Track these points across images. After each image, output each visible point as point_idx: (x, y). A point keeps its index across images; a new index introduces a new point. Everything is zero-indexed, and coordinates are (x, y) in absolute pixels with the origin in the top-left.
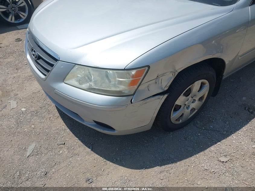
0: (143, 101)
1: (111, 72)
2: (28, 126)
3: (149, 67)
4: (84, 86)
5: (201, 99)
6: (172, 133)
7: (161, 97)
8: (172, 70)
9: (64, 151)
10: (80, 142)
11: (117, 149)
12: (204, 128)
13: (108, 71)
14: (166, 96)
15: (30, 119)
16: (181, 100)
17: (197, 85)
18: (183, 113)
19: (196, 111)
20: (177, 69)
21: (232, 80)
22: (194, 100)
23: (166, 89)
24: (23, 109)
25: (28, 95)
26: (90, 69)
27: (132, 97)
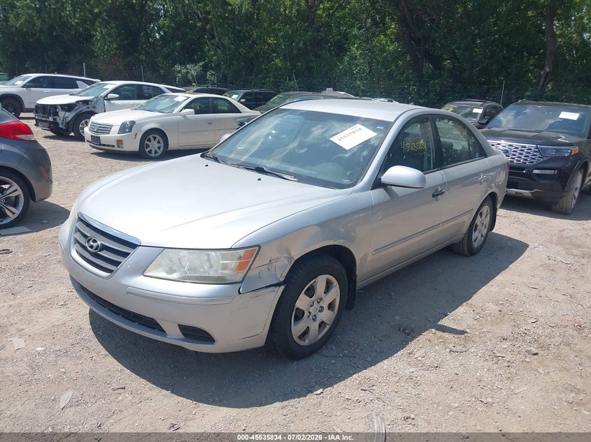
0: (254, 292)
1: (213, 253)
2: (54, 371)
3: (259, 246)
4: (174, 276)
5: (331, 306)
6: (295, 363)
7: (277, 288)
8: (287, 255)
9: (126, 397)
10: (150, 385)
11: (213, 388)
12: (341, 355)
13: (210, 253)
14: (282, 288)
15: (55, 361)
16: (302, 302)
17: (321, 282)
18: (308, 327)
19: (328, 327)
20: (293, 255)
21: (380, 297)
22: (321, 307)
23: (282, 279)
24: (39, 349)
25: (43, 329)
26: (185, 251)
27: (239, 285)
